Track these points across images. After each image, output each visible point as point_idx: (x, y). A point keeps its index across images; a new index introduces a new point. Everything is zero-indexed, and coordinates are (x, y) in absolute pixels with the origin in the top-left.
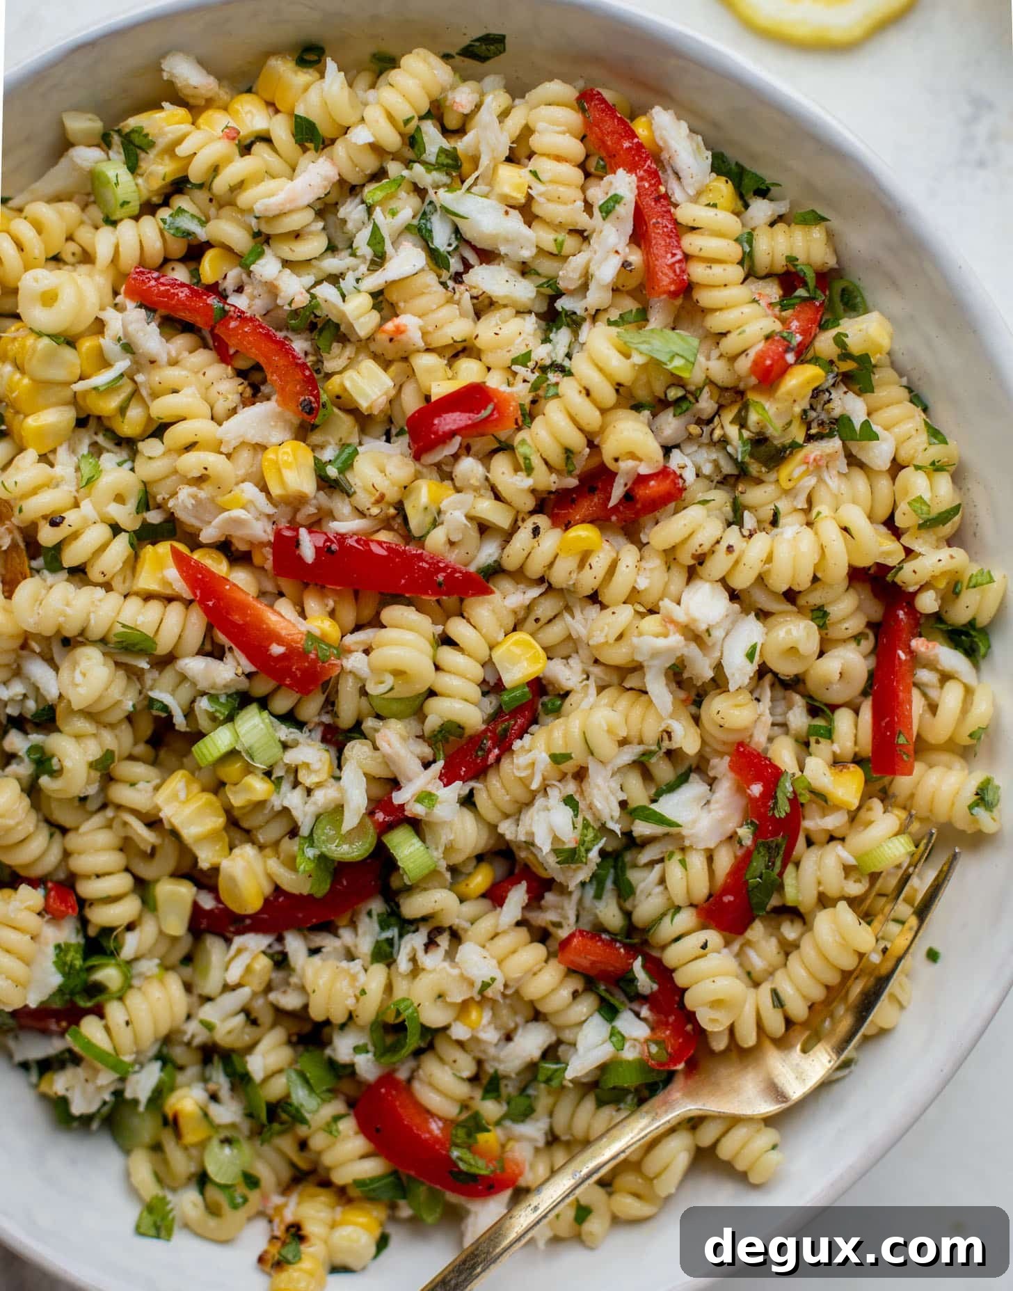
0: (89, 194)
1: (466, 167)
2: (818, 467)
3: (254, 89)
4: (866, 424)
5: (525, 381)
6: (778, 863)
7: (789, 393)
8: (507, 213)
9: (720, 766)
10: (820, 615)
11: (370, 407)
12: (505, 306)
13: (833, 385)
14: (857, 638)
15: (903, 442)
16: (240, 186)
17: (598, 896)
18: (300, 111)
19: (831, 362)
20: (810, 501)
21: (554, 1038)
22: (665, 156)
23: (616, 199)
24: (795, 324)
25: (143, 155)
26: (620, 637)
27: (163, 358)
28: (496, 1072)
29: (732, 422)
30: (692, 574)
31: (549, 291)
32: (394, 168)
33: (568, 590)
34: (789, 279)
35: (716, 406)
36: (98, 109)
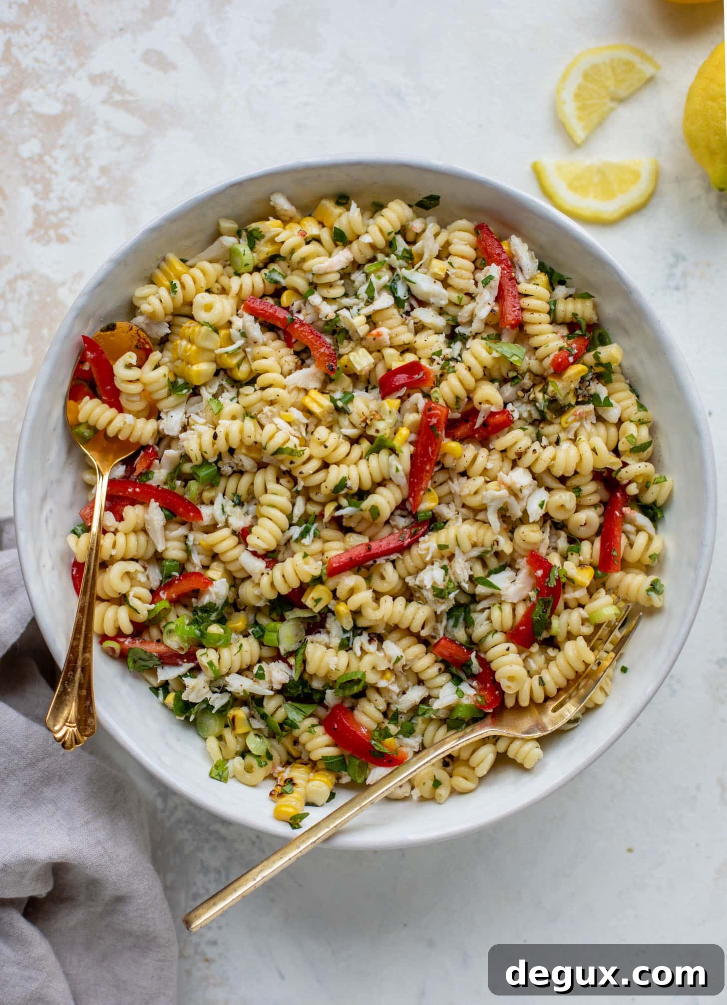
0: (226, 261)
1: (416, 259)
2: (581, 418)
3: (313, 215)
4: (607, 398)
5: (438, 364)
6: (549, 611)
7: (569, 377)
8: (435, 282)
9: (522, 563)
10: (577, 490)
11: (361, 371)
12: (430, 329)
13: (591, 379)
14: (595, 506)
15: (625, 410)
16: (304, 260)
17: (455, 626)
18: (337, 225)
19: (591, 367)
20: (576, 435)
21: (427, 694)
22: (515, 259)
23: (491, 278)
24: (574, 345)
25: (257, 242)
26: (476, 493)
27: (261, 341)
28: (397, 709)
29: (540, 391)
30: (514, 464)
31: (452, 323)
32: (380, 257)
33: (452, 469)
34: (572, 326)
35: (532, 383)
36: (236, 218)
